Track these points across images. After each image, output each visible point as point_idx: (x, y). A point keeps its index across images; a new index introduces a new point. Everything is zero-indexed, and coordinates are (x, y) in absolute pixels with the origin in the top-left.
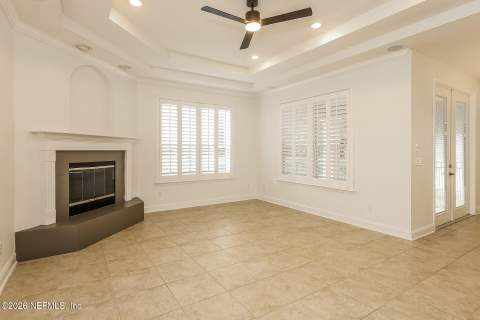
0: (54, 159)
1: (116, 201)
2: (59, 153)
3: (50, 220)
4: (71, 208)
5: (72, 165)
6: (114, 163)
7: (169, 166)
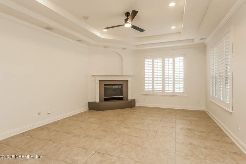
0: (98, 83)
1: (124, 98)
2: (100, 81)
3: (97, 100)
4: (105, 98)
5: (105, 85)
6: (123, 85)
7: (148, 87)
